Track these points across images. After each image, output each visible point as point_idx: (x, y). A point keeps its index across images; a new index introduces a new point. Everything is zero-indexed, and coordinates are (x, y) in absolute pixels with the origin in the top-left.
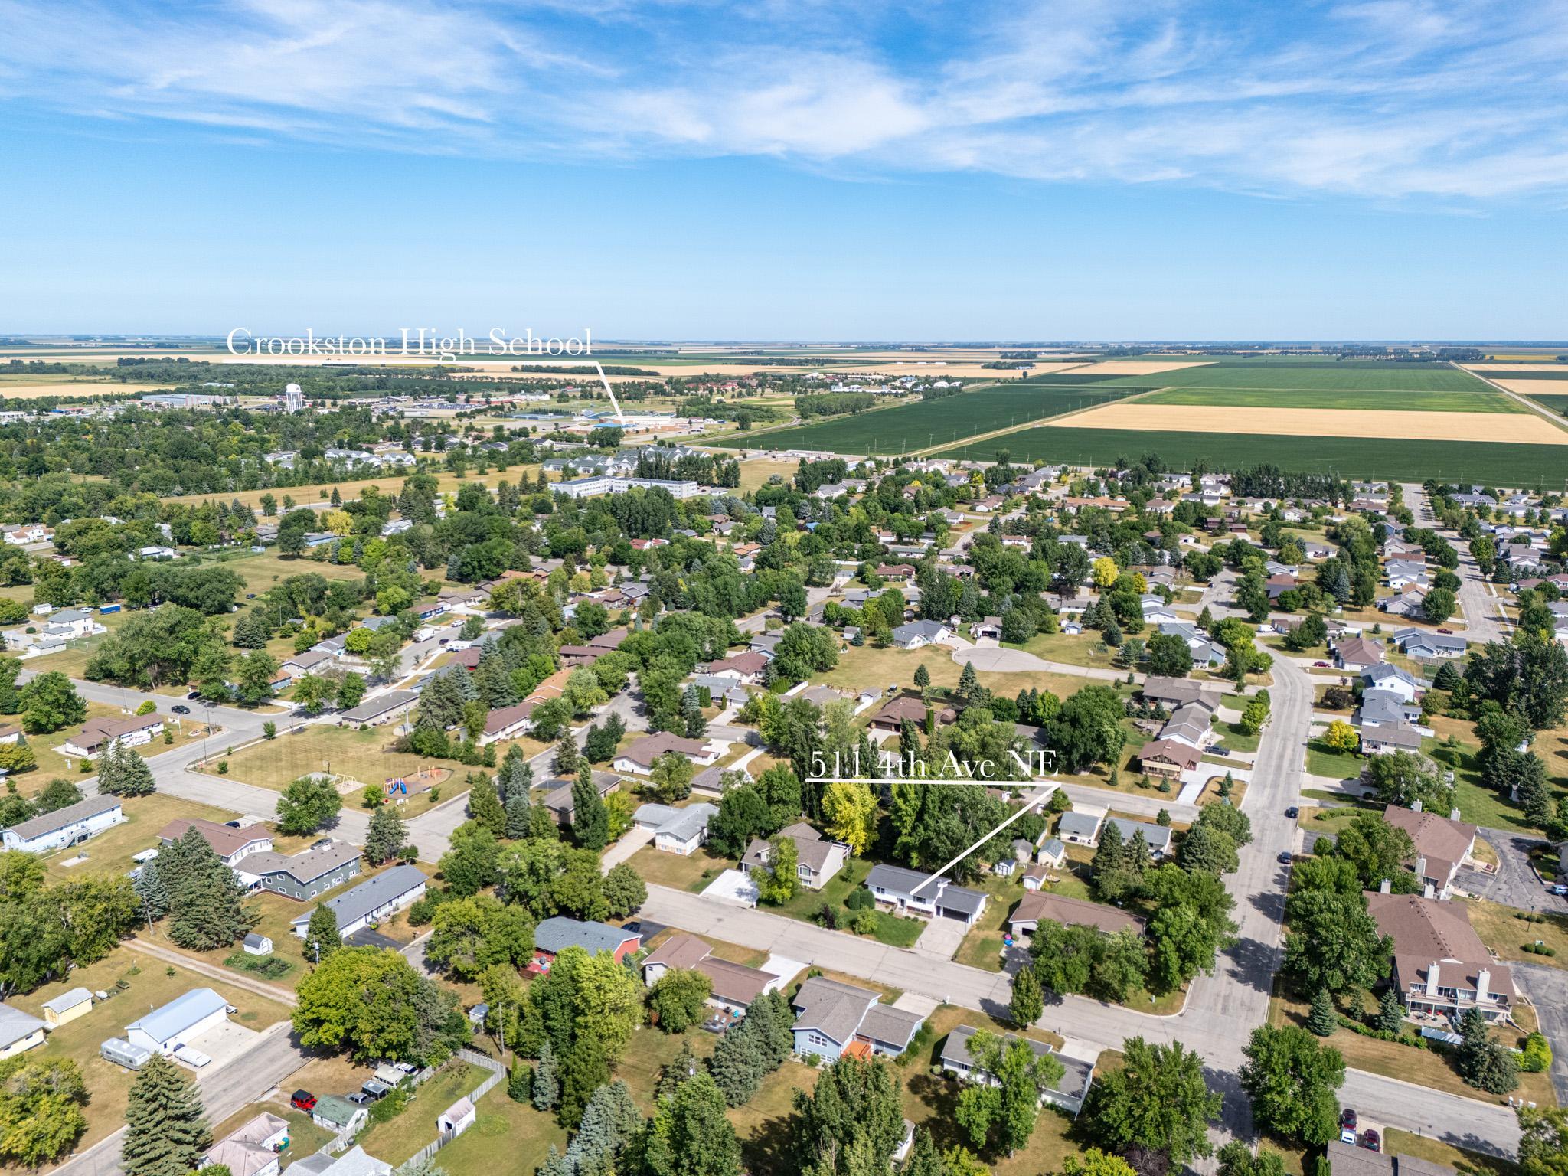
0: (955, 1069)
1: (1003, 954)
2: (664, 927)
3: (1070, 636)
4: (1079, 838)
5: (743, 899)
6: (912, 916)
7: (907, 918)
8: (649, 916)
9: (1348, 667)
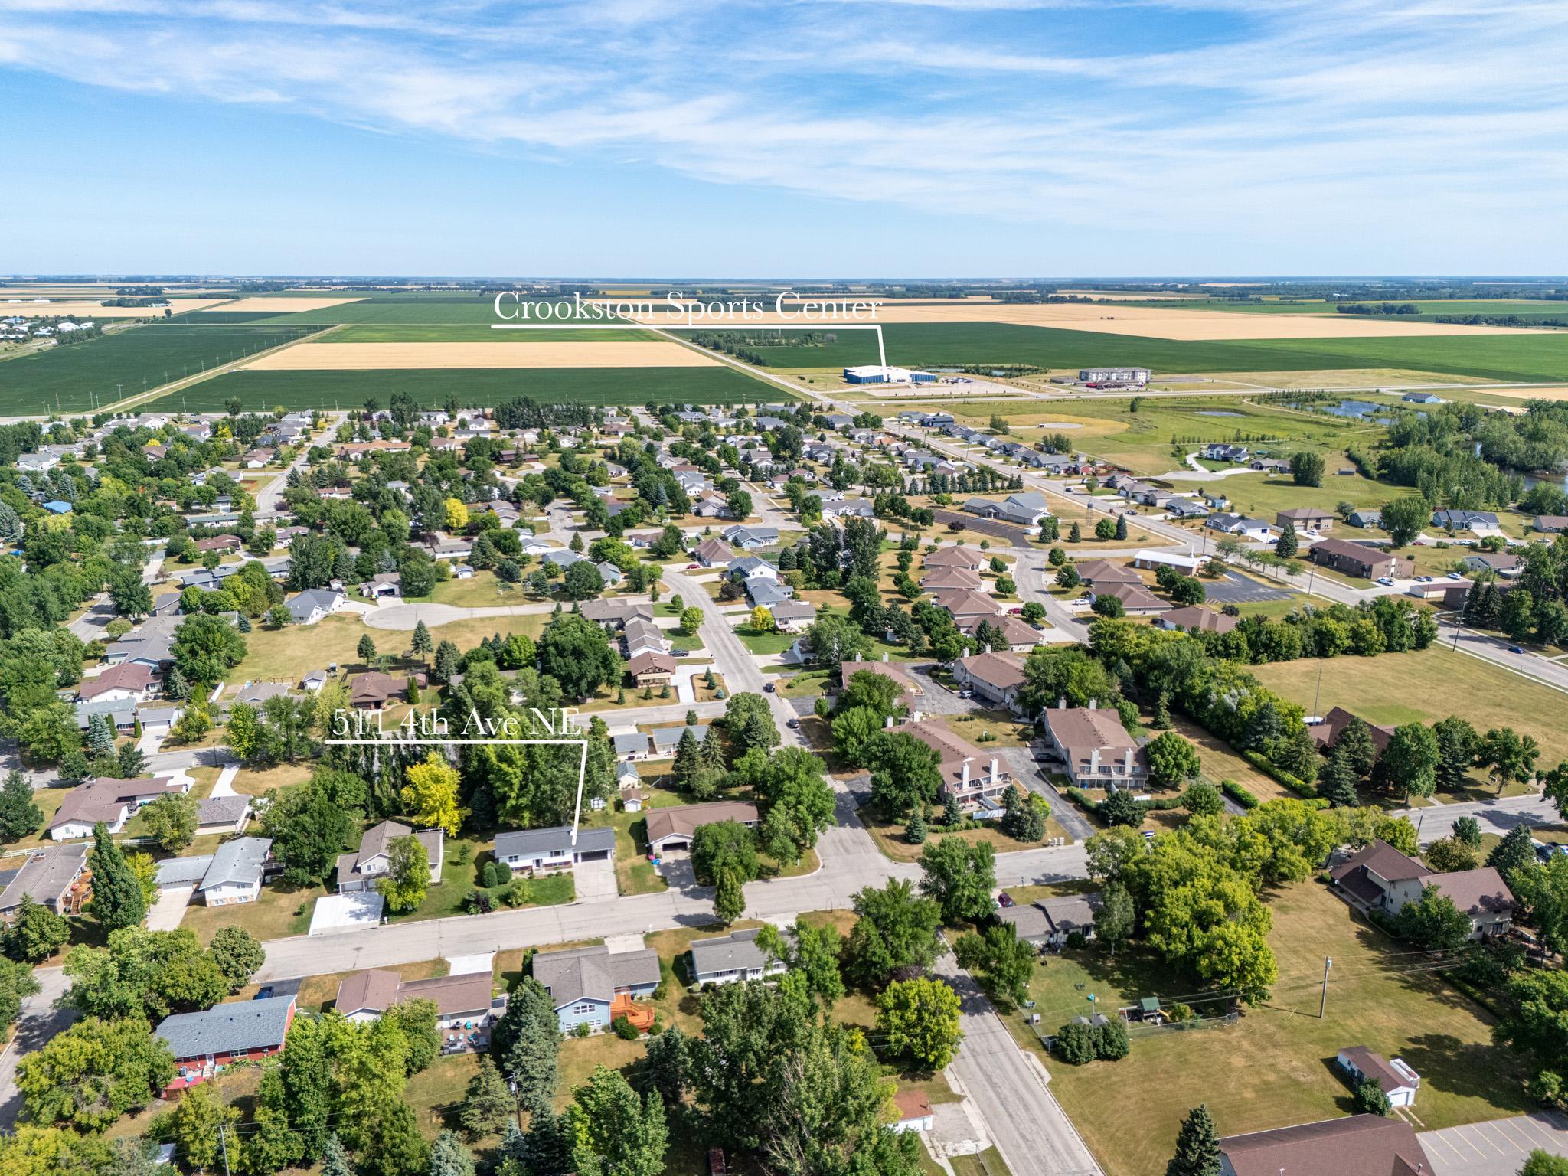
0: (712, 980)
1: (658, 873)
2: (299, 981)
3: (465, 580)
4: (636, 755)
5: (365, 920)
6: (554, 872)
7: (550, 875)
8: (268, 976)
9: (714, 565)
